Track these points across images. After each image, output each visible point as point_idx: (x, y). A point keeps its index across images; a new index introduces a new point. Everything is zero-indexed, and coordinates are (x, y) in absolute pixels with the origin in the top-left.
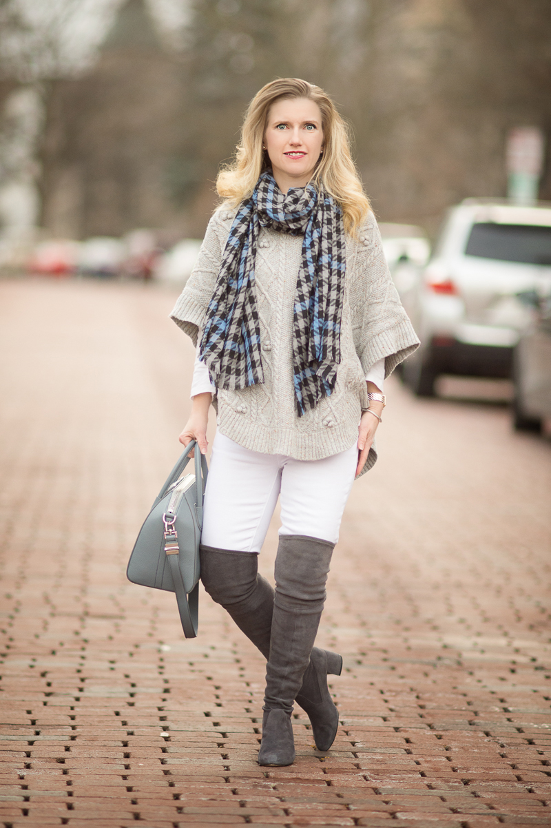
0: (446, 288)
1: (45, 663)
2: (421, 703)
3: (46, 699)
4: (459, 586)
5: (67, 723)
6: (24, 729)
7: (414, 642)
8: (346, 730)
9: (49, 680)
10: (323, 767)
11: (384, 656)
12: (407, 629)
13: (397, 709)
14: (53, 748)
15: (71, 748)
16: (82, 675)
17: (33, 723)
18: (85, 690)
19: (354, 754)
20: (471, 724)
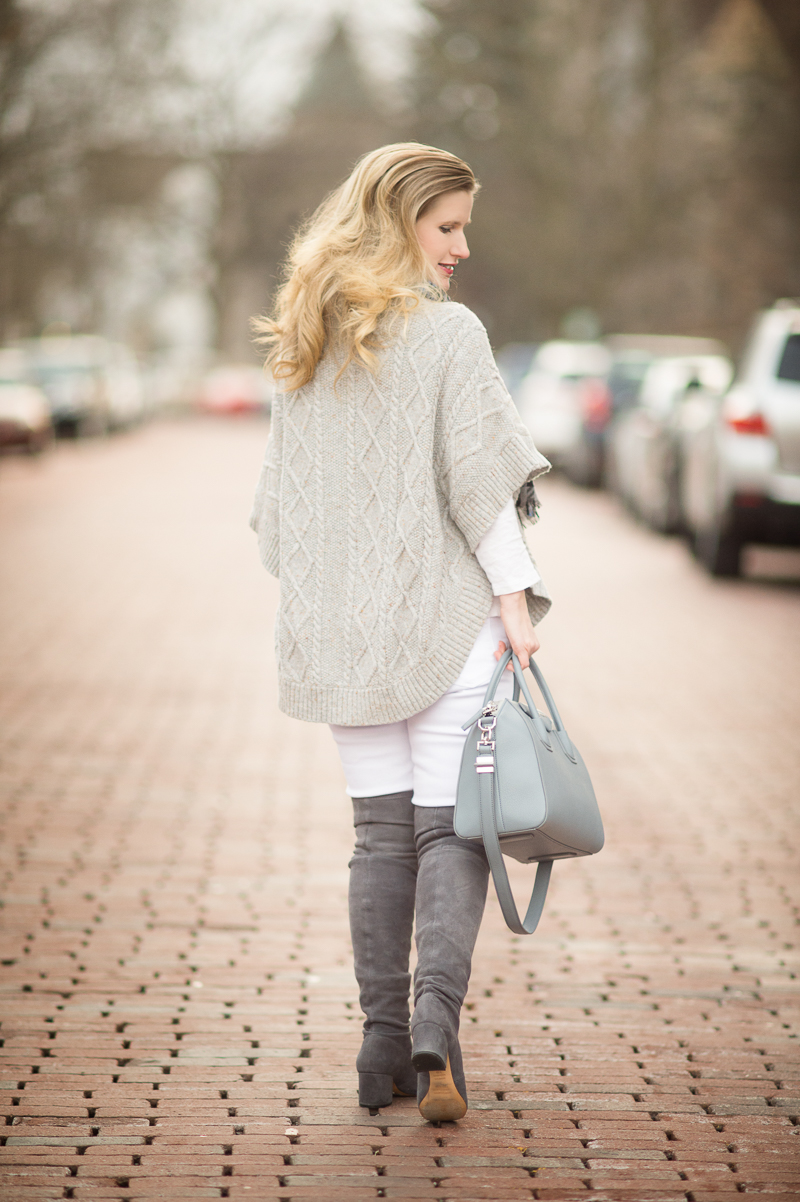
0: (755, 426)
1: (125, 1009)
2: (695, 1067)
3: (119, 1070)
4: (762, 867)
5: (142, 1113)
6: (75, 1125)
7: (690, 962)
8: (575, 1118)
9: (128, 1039)
10: (534, 1186)
11: (642, 986)
12: (680, 941)
13: (657, 1079)
14: (113, 1160)
15: (142, 1160)
16: (179, 1029)
17: (92, 1113)
18: (180, 1054)
19: (585, 1161)
20: (769, 1104)
